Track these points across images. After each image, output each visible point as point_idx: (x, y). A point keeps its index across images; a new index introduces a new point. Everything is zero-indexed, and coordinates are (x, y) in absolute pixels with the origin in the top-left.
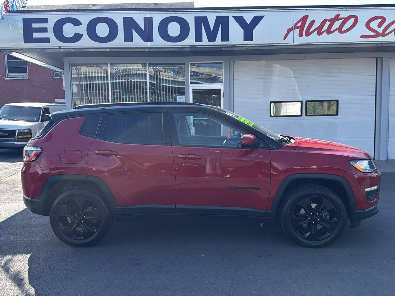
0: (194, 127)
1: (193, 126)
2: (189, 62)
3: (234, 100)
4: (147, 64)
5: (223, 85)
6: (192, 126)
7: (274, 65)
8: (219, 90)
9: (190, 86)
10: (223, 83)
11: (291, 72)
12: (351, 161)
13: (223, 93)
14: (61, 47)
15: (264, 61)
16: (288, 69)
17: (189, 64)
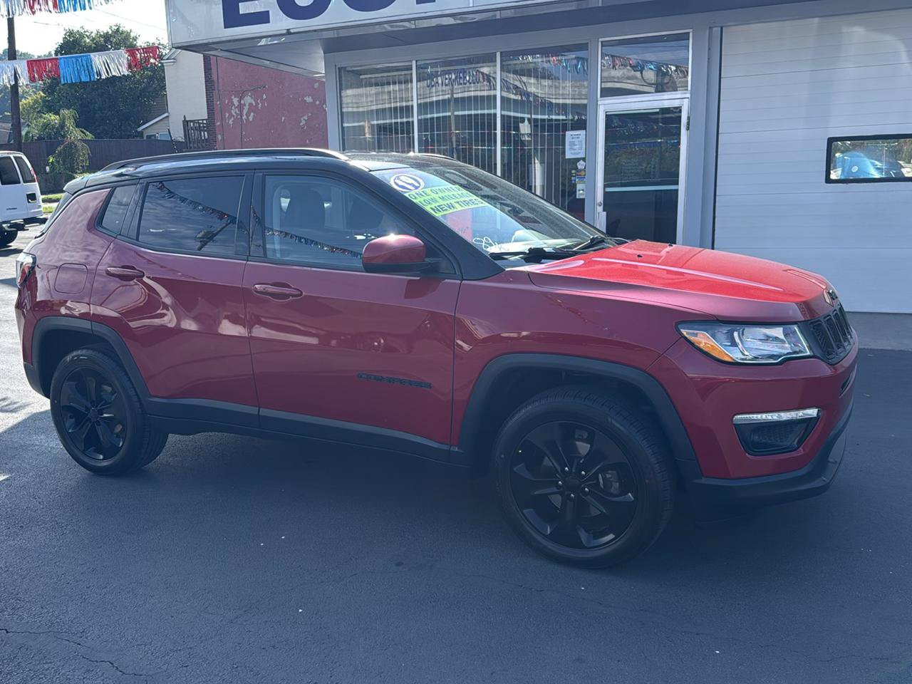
0: (605, 213)
1: (604, 211)
2: (600, 40)
3: (720, 135)
4: (498, 55)
5: (688, 95)
6: (600, 209)
7: (845, 29)
8: (679, 110)
9: (599, 103)
10: (689, 88)
11: (901, 48)
12: (683, 325)
13: (689, 118)
14: (292, 31)
15: (816, 20)
16: (888, 38)
17: (600, 44)
